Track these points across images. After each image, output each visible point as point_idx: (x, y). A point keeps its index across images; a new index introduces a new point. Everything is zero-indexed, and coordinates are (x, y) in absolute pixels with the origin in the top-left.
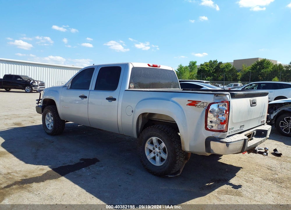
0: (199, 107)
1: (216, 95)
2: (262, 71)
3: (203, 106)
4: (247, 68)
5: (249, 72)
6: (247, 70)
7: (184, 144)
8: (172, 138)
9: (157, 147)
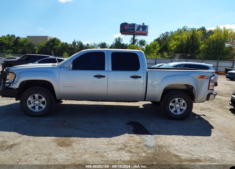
0: (205, 78)
2: (55, 47)
4: (43, 44)
5: (44, 47)
6: (43, 46)
9: (177, 104)
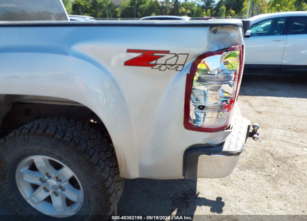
0: (163, 67)
1: (214, 28)
3: (175, 66)
7: (126, 166)
8: (91, 157)
9: (50, 177)
